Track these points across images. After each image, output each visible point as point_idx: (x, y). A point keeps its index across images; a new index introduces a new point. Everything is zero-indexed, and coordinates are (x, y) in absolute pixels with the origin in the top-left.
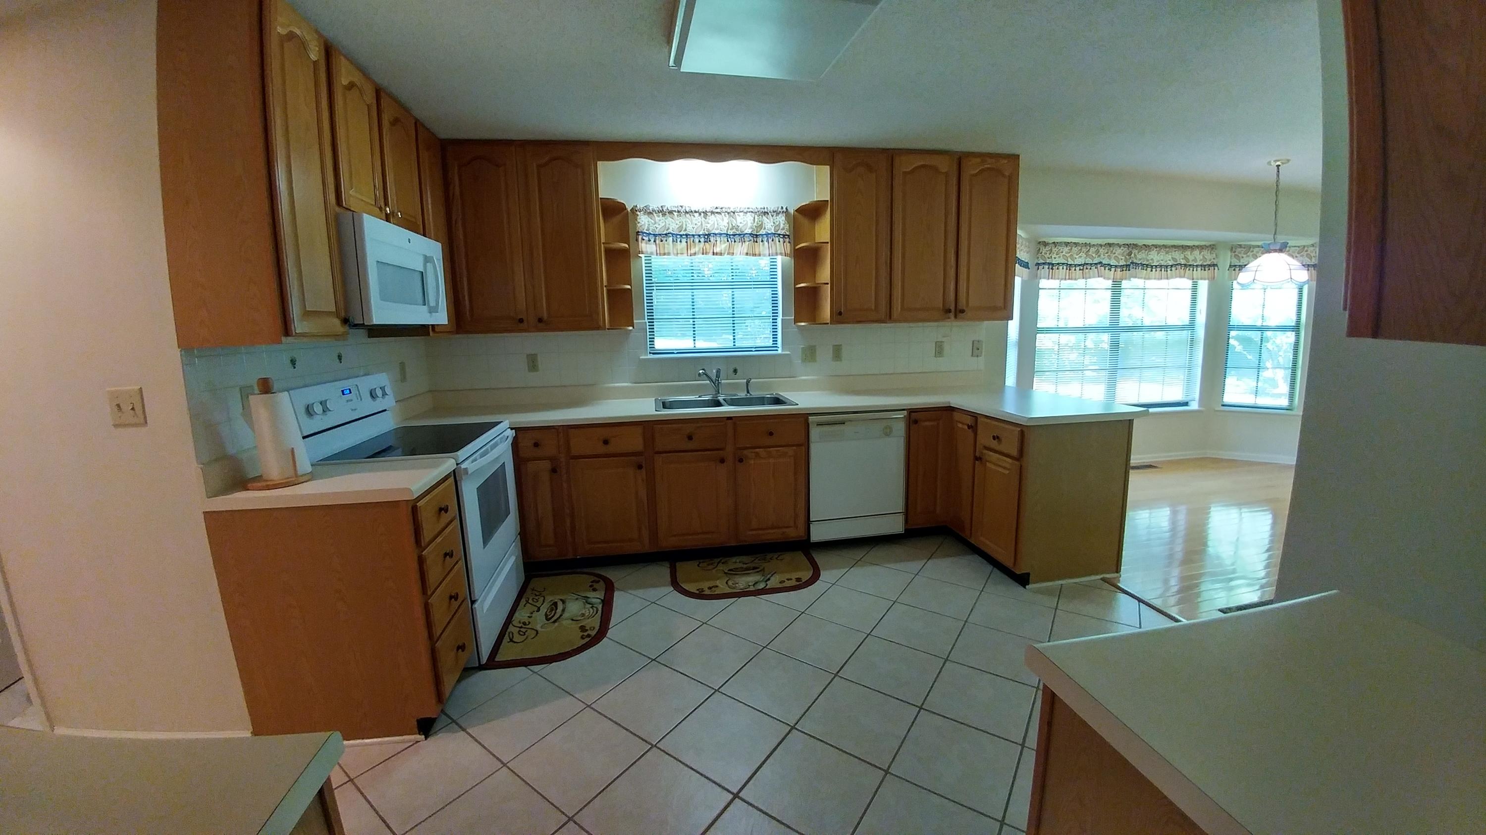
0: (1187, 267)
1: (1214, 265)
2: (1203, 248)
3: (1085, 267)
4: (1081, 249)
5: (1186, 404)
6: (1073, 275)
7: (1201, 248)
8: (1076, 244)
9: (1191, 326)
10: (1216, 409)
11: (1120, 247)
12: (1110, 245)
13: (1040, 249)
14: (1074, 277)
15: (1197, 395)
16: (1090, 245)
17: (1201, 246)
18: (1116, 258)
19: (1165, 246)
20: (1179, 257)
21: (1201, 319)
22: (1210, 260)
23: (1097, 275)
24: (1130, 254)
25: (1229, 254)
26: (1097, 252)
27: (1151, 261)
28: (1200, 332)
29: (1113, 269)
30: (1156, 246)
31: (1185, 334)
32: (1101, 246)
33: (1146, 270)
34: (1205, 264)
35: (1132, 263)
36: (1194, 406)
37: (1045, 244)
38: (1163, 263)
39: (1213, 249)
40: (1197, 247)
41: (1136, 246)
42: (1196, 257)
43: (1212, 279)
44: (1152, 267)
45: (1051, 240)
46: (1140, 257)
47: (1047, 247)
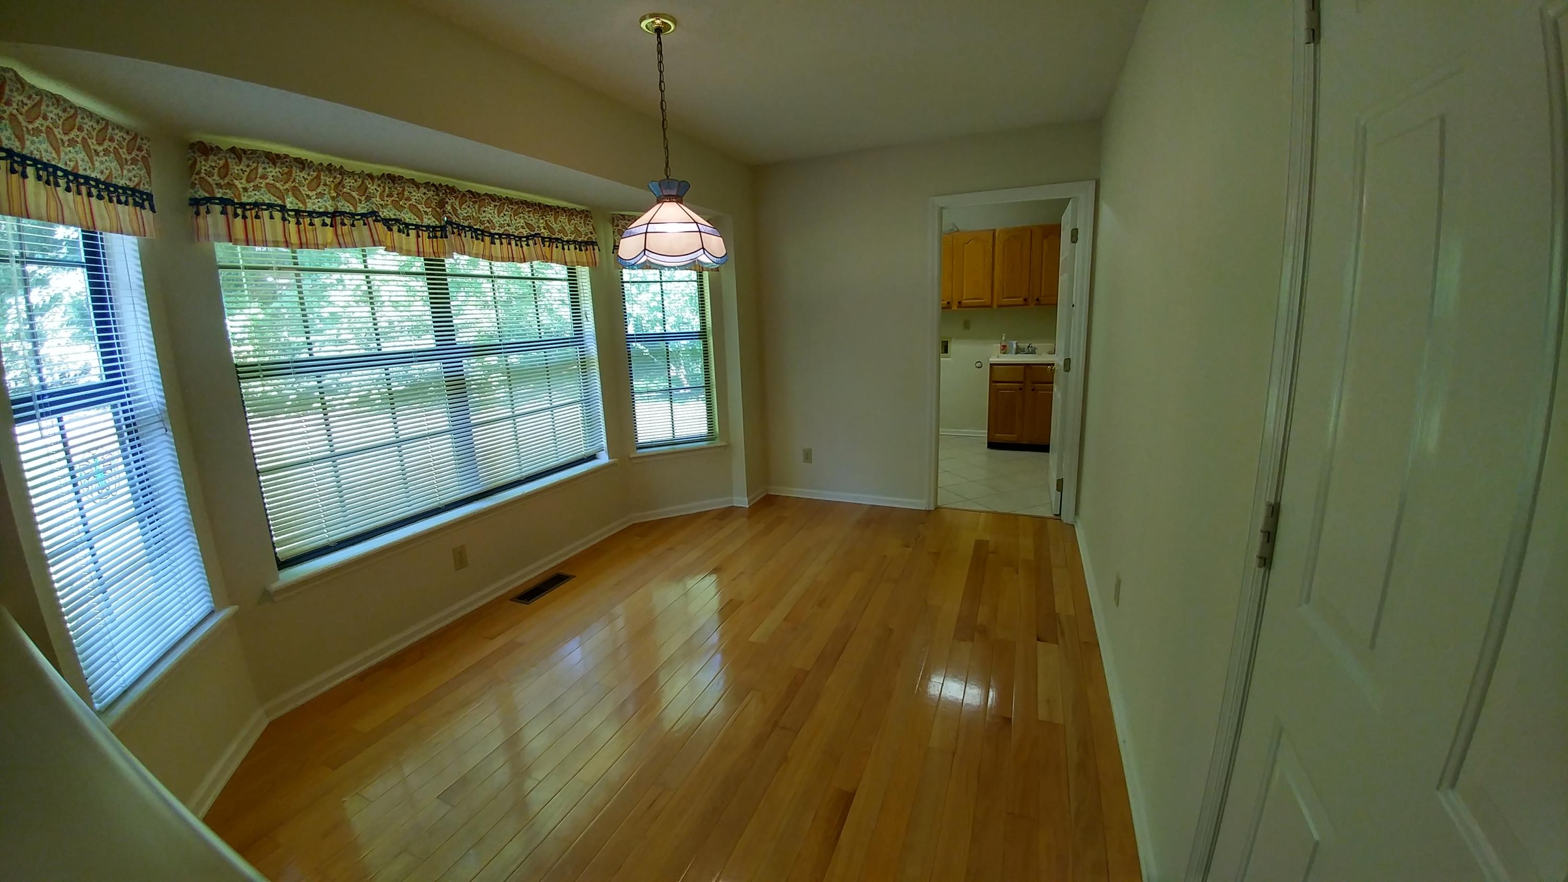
0: (553, 242)
1: (593, 243)
2: (572, 214)
3: (338, 219)
4: (318, 177)
5: (593, 457)
6: (310, 235)
7: (571, 213)
8: (302, 164)
9: (578, 339)
10: (631, 456)
11: (418, 188)
12: (392, 178)
13: (195, 163)
14: (311, 241)
15: (604, 443)
16: (342, 171)
17: (569, 210)
18: (413, 209)
19: (510, 201)
20: (539, 224)
21: (589, 326)
22: (586, 235)
23: (369, 240)
24: (442, 204)
25: (611, 229)
26: (363, 189)
27: (487, 225)
28: (592, 348)
29: (413, 233)
30: (493, 198)
31: (571, 351)
32: (370, 176)
33: (483, 241)
34: (580, 240)
35: (450, 222)
36: (604, 459)
37: (206, 150)
38: (511, 230)
39: (587, 216)
40: (564, 210)
41: (452, 190)
42: (564, 226)
43: (593, 265)
44: (492, 235)
45: (227, 142)
46: (465, 213)
47: (211, 157)
